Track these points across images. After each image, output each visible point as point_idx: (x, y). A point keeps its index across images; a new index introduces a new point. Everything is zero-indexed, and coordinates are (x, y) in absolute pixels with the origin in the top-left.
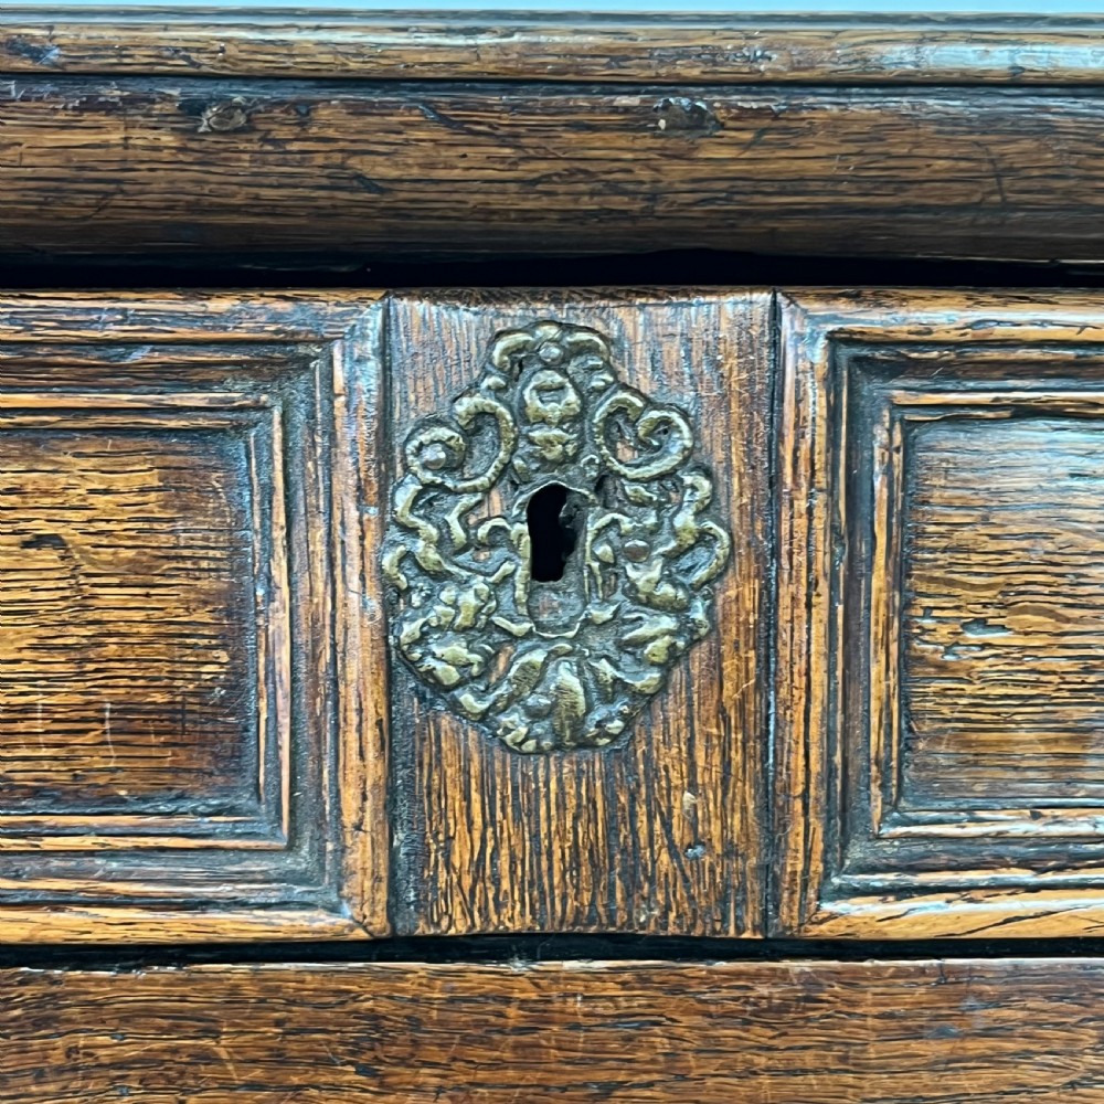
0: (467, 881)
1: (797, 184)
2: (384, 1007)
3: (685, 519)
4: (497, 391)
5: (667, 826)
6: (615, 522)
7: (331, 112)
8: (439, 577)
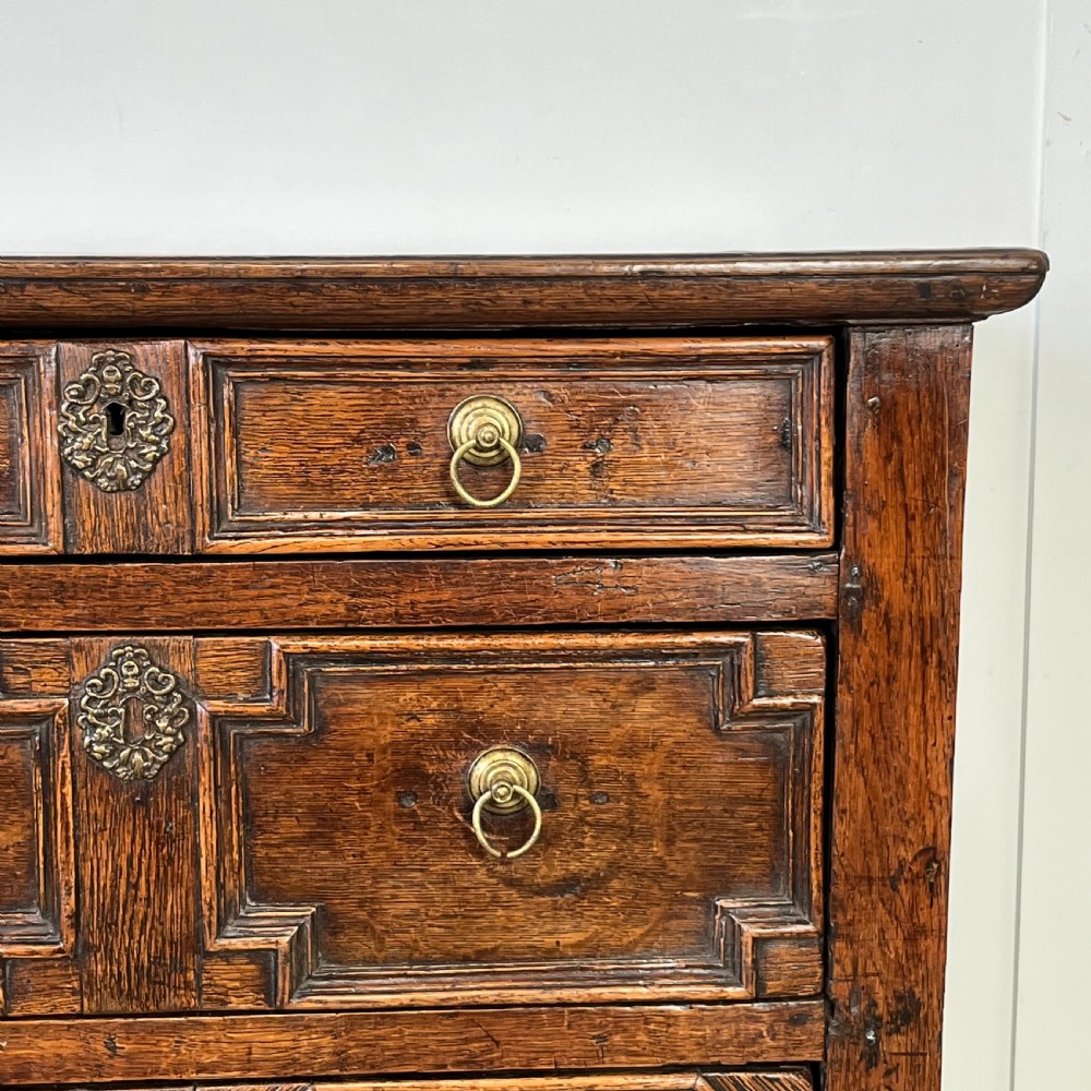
0: (90, 535)
1: (178, 307)
2: (64, 579)
3: (158, 414)
4: (94, 372)
5: (157, 516)
6: (134, 415)
7: (30, 288)
8: (77, 433)
